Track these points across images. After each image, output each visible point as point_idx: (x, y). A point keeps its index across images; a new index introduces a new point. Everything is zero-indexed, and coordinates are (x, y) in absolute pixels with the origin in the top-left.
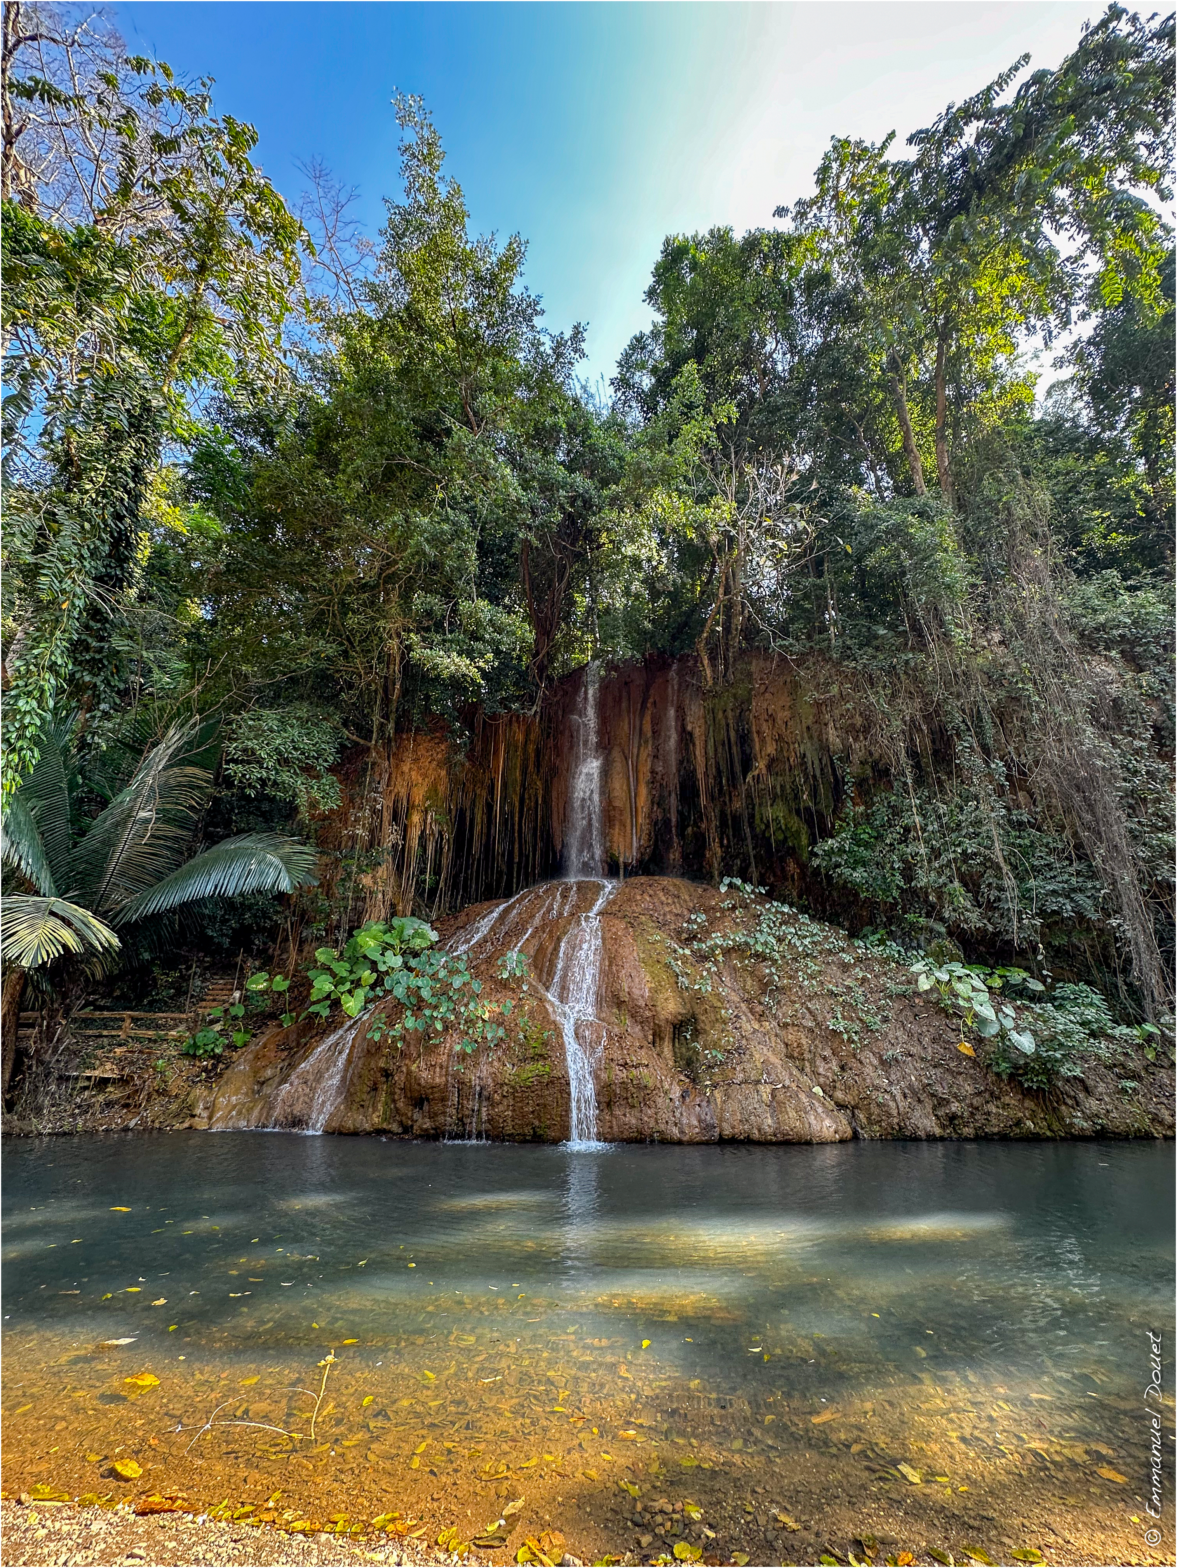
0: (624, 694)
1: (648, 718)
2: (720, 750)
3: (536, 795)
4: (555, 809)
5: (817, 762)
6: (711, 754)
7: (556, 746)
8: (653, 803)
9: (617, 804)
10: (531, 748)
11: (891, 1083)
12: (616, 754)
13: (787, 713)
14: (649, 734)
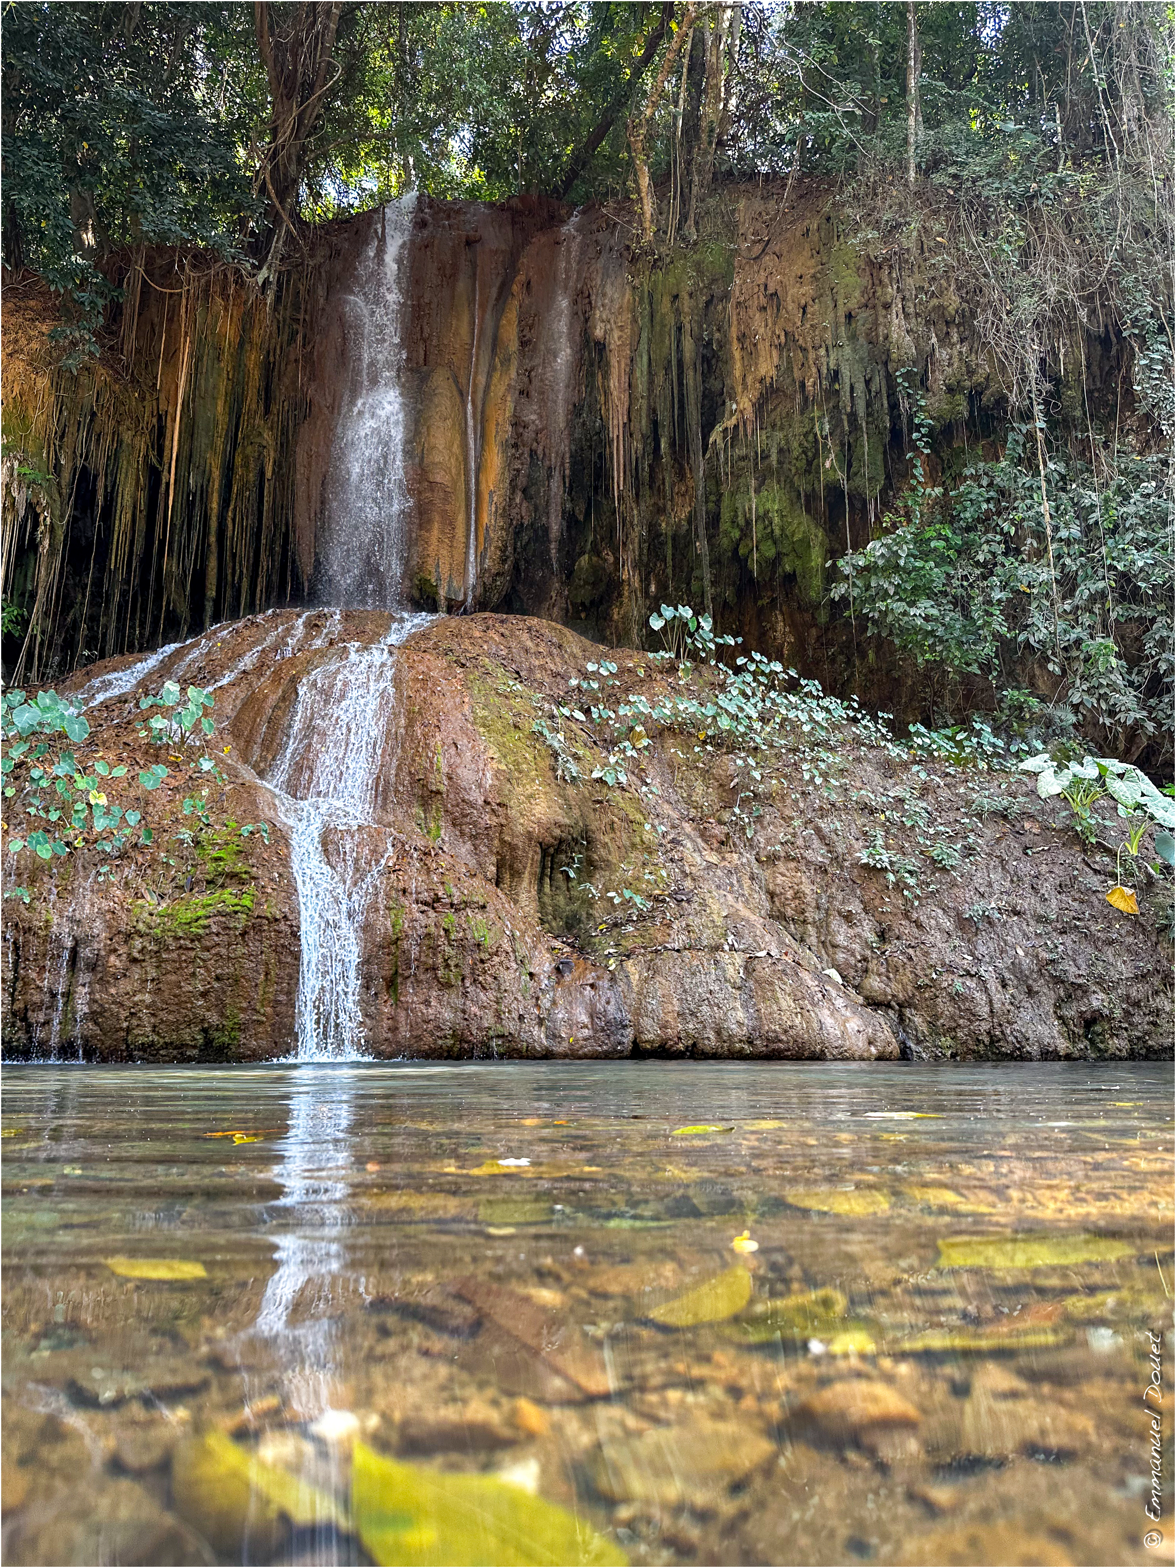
0: (464, 265)
1: (512, 315)
2: (660, 379)
3: (260, 459)
4: (301, 490)
5: (860, 387)
6: (641, 386)
7: (308, 359)
8: (513, 487)
9: (439, 477)
10: (253, 359)
11: (978, 961)
12: (440, 381)
13: (808, 289)
14: (514, 346)
